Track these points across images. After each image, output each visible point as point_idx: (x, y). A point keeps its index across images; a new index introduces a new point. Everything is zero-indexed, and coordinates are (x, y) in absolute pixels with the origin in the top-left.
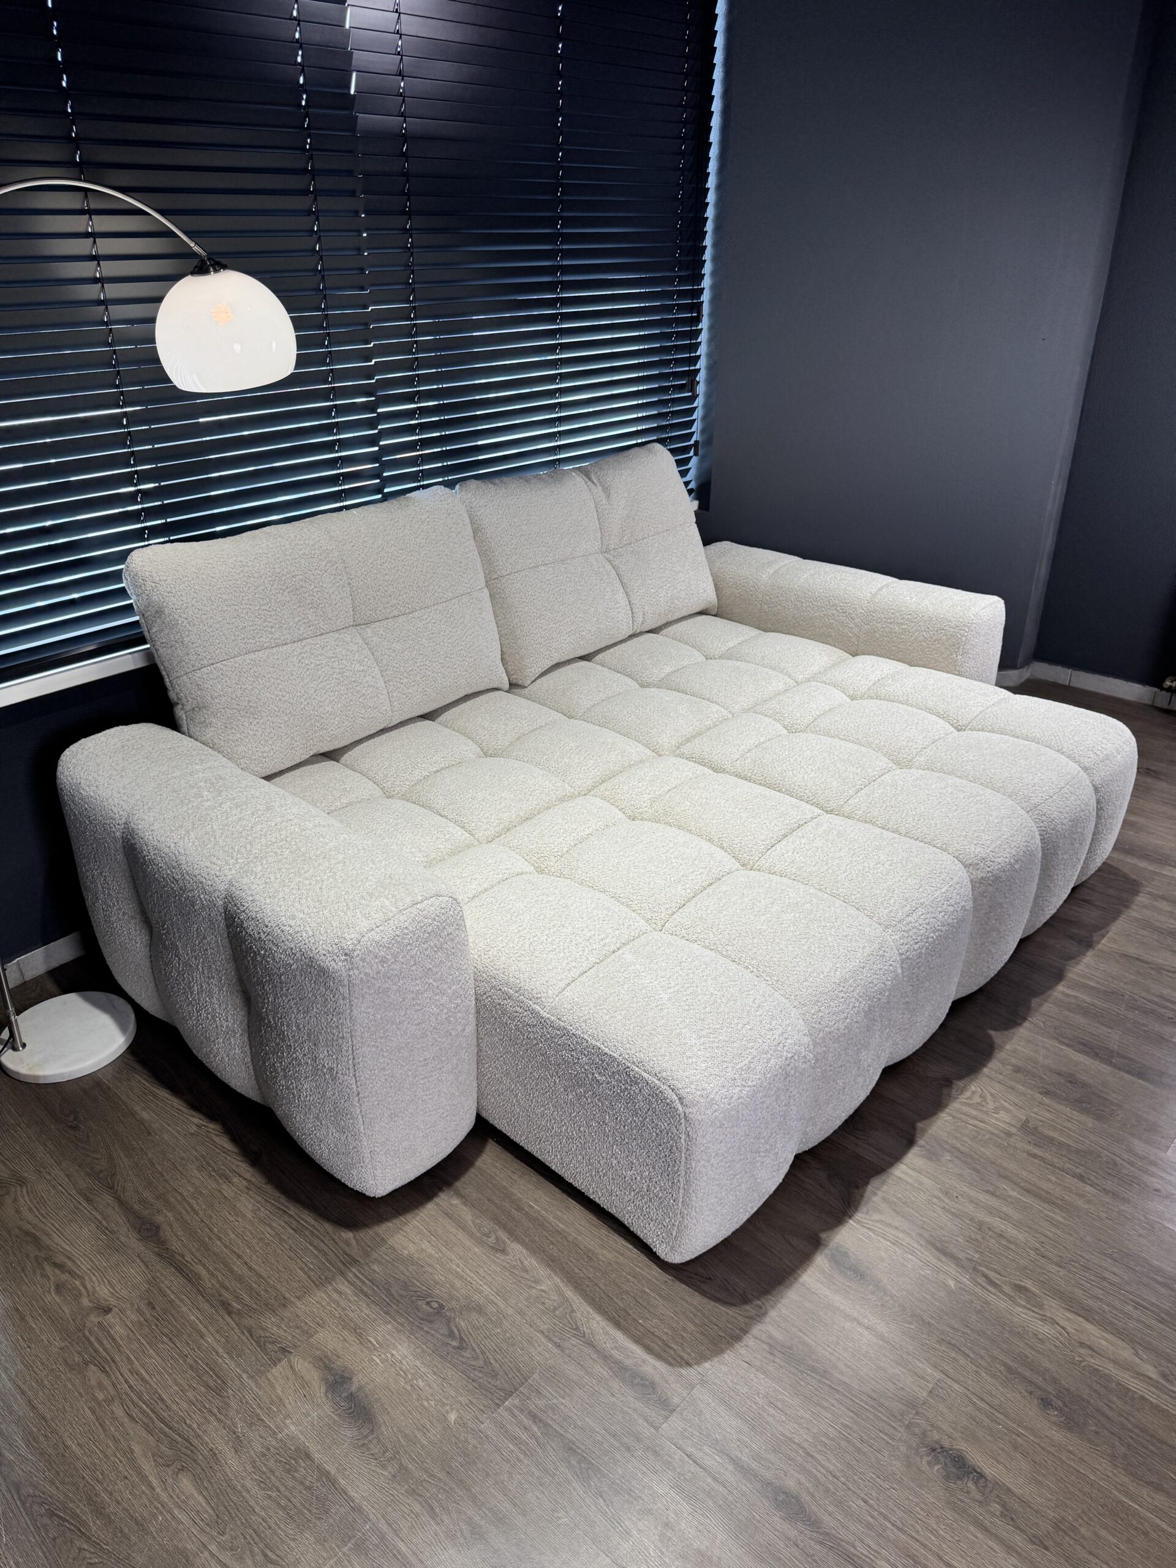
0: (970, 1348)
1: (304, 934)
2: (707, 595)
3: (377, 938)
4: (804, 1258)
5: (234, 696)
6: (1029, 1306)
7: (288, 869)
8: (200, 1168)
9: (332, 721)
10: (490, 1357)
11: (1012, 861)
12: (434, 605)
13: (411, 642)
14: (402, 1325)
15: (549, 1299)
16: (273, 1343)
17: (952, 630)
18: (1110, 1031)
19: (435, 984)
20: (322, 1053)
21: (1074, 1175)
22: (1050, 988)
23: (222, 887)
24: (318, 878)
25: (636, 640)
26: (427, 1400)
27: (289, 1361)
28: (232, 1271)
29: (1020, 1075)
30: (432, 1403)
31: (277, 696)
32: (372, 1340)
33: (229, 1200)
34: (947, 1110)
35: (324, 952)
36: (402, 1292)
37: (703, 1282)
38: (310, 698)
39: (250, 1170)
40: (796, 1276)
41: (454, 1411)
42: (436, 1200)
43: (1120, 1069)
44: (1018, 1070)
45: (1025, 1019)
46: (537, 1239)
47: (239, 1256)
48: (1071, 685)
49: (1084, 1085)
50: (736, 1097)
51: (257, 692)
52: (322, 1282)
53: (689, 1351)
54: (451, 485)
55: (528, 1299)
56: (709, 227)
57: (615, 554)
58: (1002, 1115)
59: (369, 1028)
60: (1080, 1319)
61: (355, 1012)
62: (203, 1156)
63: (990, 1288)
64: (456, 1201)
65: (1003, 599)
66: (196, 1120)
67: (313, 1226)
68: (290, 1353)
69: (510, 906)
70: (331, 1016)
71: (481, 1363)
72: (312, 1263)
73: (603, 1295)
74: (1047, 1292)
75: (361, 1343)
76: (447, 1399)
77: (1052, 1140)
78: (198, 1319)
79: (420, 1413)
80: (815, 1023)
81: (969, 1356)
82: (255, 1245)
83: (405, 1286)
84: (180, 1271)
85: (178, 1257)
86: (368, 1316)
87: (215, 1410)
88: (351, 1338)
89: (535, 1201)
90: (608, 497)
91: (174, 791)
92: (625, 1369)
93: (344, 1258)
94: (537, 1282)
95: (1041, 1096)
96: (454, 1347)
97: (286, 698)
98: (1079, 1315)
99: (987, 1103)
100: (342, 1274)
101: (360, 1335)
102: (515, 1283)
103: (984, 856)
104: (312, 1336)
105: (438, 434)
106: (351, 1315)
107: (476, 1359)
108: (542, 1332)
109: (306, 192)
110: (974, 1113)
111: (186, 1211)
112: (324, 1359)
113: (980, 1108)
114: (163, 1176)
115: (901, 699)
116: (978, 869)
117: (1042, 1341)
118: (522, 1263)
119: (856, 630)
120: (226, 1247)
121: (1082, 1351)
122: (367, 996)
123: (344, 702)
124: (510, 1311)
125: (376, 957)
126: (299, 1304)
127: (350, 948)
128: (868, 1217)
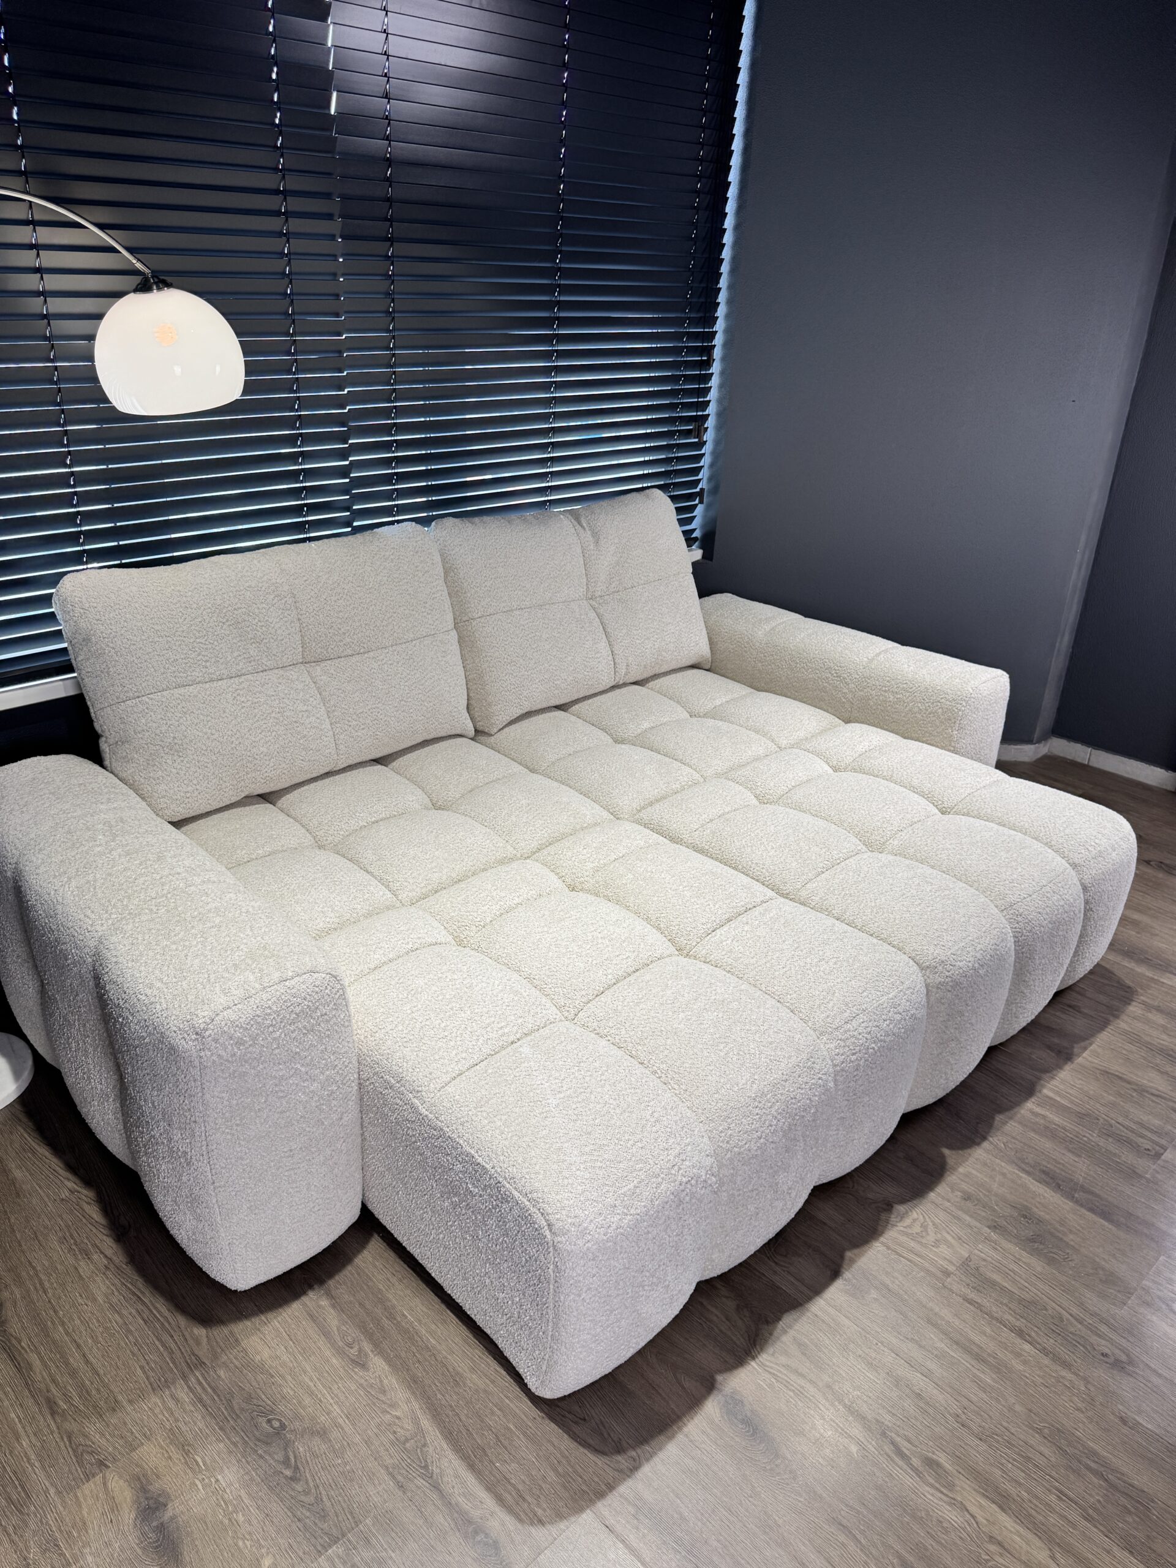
0: (862, 1532)
1: (158, 1007)
2: (700, 647)
3: (233, 1017)
4: (694, 1403)
5: (158, 732)
6: (937, 1485)
7: (159, 930)
8: (62, 1240)
9: (267, 763)
10: (323, 1492)
11: (976, 965)
12: (392, 646)
13: (363, 683)
14: (235, 1444)
15: (402, 1428)
16: (91, 1453)
17: (948, 703)
18: (1076, 1159)
19: (303, 1069)
20: (177, 1136)
21: (1012, 1329)
22: (1018, 1104)
23: (92, 943)
24: (187, 943)
25: (618, 691)
26: (244, 1539)
27: (104, 1478)
28: (67, 1364)
29: (969, 1204)
30: (248, 1543)
31: (206, 734)
32: (199, 1460)
33: (83, 1279)
34: (882, 1239)
35: (174, 1029)
36: (244, 1405)
37: (576, 1423)
38: (242, 737)
39: (114, 1246)
40: (680, 1424)
41: (270, 1555)
42: (304, 1299)
43: (1082, 1205)
44: (967, 1197)
45: (984, 1138)
46: (403, 1354)
47: (78, 1346)
48: (1091, 764)
49: (1040, 1221)
50: (614, 1226)
51: (184, 728)
52: (161, 1385)
53: (545, 1506)
54: (425, 522)
55: (378, 1426)
56: (725, 268)
57: (601, 601)
58: (944, 1250)
59: (223, 1114)
60: (993, 1506)
61: (207, 1096)
62: (68, 1226)
63: (897, 1459)
64: (324, 1302)
65: (1008, 673)
66: (70, 1184)
67: (166, 1318)
68: (107, 1467)
69: (410, 983)
70: (182, 1097)
71: (312, 1499)
72: (155, 1362)
73: (462, 1429)
74: (961, 1470)
75: (186, 1463)
76: (266, 1540)
77: (993, 1284)
78: (18, 1417)
79: (232, 1555)
80: (723, 1142)
81: (860, 1542)
82: (99, 1335)
83: (249, 1399)
84: (12, 1358)
85: (14, 1342)
86: (200, 1430)
87: (11, 1530)
88: (176, 1455)
89: (411, 1309)
90: (597, 542)
91: (69, 832)
92: (470, 1522)
93: (190, 1359)
94: (393, 1405)
95: (989, 1231)
96: (286, 1477)
97: (214, 737)
98: (994, 1502)
99: (928, 1234)
100: (184, 1377)
101: (187, 1453)
102: (368, 1405)
103: (944, 958)
104: (134, 1449)
105: (424, 468)
106: (184, 1428)
107: (307, 1493)
108: (387, 1468)
109: (278, 213)
110: (912, 1244)
111: (35, 1288)
112: (142, 1478)
113: (920, 1239)
114: (20, 1245)
115: (885, 774)
116: (936, 973)
117: (946, 1531)
118: (381, 1381)
119: (850, 696)
120: (67, 1333)
121: (993, 1548)
122: (221, 1080)
123: (281, 743)
124: (357, 1439)
125: (231, 1038)
126: (129, 1408)
127: (202, 1026)
128: (773, 1359)
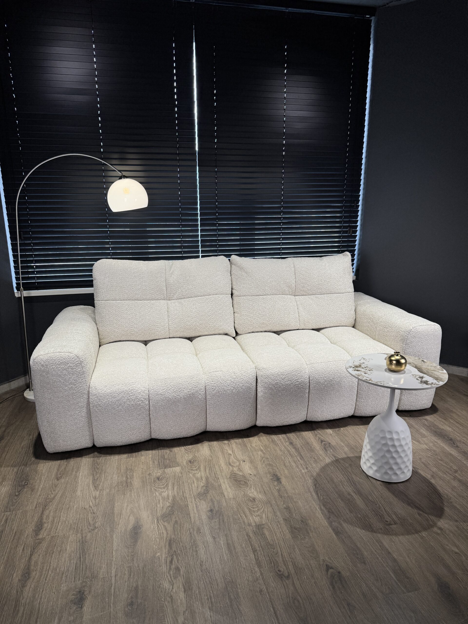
3: (42, 358)
52: (14, 466)
58: (257, 518)
59: (39, 387)
60: (183, 589)
63: (168, 563)
67: (30, 454)
72: (18, 461)
74: (184, 575)
81: (130, 576)
82: (14, 452)
83: (27, 476)
86: (10, 478)
92: (41, 522)
93: (25, 463)
95: (282, 520)
96: (15, 495)
100: (20, 466)
101: (3, 481)
106: (8, 476)
107: (16, 500)
108: (37, 503)
117: (159, 587)
121: (168, 598)
122: (38, 376)
125: (40, 364)
127: (34, 358)
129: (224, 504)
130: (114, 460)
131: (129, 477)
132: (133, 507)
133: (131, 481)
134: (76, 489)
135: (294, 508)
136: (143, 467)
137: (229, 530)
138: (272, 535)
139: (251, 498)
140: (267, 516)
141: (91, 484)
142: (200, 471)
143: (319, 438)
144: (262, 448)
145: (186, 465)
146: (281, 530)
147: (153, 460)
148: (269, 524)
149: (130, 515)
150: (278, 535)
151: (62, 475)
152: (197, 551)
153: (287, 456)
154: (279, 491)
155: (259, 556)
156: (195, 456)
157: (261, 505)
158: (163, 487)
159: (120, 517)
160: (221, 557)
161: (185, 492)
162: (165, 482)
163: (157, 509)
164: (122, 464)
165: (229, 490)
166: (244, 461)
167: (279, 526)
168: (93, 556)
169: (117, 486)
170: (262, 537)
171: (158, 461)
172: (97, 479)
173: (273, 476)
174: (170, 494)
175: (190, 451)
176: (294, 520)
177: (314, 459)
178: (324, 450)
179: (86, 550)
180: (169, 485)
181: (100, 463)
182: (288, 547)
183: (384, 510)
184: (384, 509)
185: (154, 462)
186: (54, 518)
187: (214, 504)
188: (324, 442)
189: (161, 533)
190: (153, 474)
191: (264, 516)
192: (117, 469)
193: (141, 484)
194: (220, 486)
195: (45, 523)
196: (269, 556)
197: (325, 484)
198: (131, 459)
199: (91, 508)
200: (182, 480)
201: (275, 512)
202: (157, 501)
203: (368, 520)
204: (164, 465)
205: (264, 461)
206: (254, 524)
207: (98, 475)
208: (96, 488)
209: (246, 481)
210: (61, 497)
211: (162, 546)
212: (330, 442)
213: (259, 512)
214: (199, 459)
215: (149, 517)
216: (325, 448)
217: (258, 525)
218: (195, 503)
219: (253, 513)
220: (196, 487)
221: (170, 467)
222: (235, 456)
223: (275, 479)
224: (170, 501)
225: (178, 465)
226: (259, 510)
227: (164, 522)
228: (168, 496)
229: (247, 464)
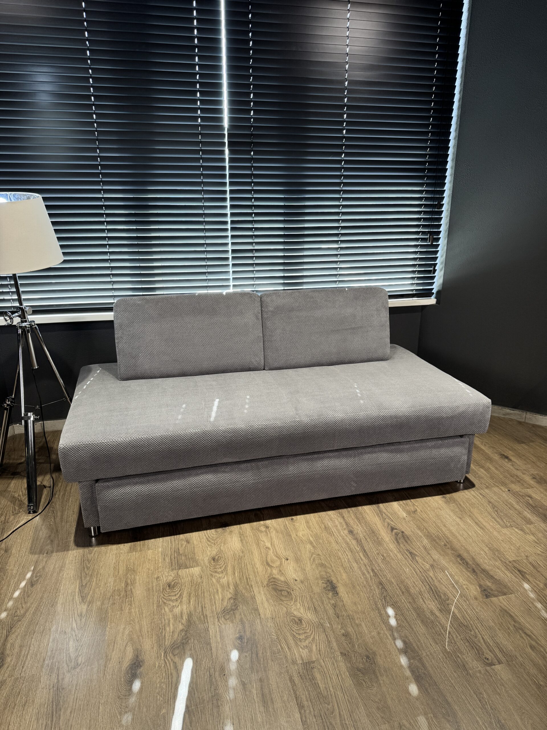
21: (299, 704)
49: (375, 663)
56: (450, 159)
58: (305, 652)
129: (259, 627)
130: (111, 555)
131: (129, 581)
132: (132, 632)
133: (131, 589)
134: (56, 600)
135: (356, 635)
136: (149, 567)
137: (265, 671)
138: (326, 680)
139: (296, 619)
140: (318, 649)
141: (77, 593)
142: (227, 574)
143: (389, 524)
144: (311, 539)
145: (208, 565)
146: (338, 672)
147: (163, 556)
148: (322, 661)
149: (127, 644)
150: (334, 680)
151: (38, 578)
152: (219, 706)
153: (345, 552)
154: (335, 606)
155: (308, 716)
156: (220, 551)
157: (311, 629)
158: (175, 598)
159: (114, 646)
160: (252, 717)
161: (205, 607)
162: (178, 591)
163: (165, 635)
164: (121, 562)
165: (266, 605)
166: (287, 559)
167: (336, 665)
168: (71, 712)
169: (113, 596)
170: (312, 683)
171: (171, 558)
172: (86, 584)
173: (326, 584)
174: (185, 611)
175: (214, 543)
176: (356, 655)
177: (383, 556)
178: (395, 542)
179: (61, 703)
180: (184, 596)
181: (91, 560)
182: (349, 700)
183: (482, 641)
184: (483, 638)
185: (164, 559)
186: (21, 647)
187: (244, 627)
188: (396, 531)
189: (168, 674)
190: (162, 578)
191: (314, 648)
192: (114, 569)
193: (145, 593)
194: (253, 598)
195: (8, 655)
196: (321, 716)
197: (398, 596)
198: (135, 553)
199: (75, 631)
200: (202, 588)
201: (329, 642)
202: (167, 621)
203: (460, 656)
204: (178, 564)
205: (314, 560)
206: (299, 662)
207: (88, 579)
208: (83, 598)
209: (289, 590)
210: (34, 613)
211: (169, 696)
212: (403, 530)
213: (307, 642)
214: (225, 555)
215: (153, 648)
216: (396, 539)
217: (306, 663)
218: (218, 625)
219: (299, 643)
220: (221, 599)
221: (186, 567)
222: (275, 550)
223: (329, 588)
224: (184, 621)
225: (198, 565)
226: (307, 638)
227: (174, 656)
228: (182, 613)
229: (290, 563)
